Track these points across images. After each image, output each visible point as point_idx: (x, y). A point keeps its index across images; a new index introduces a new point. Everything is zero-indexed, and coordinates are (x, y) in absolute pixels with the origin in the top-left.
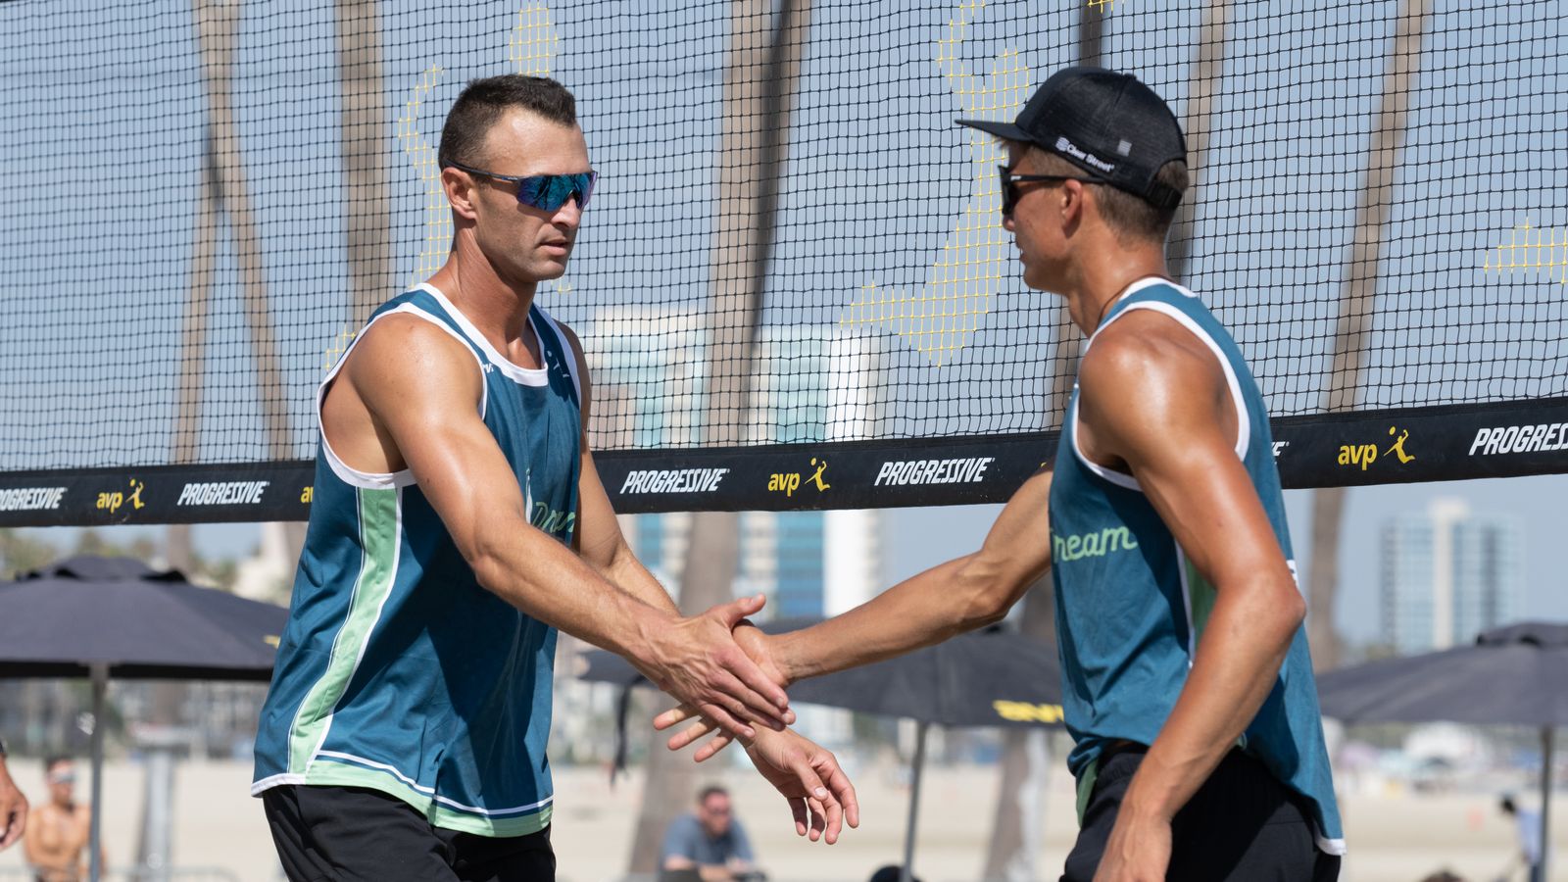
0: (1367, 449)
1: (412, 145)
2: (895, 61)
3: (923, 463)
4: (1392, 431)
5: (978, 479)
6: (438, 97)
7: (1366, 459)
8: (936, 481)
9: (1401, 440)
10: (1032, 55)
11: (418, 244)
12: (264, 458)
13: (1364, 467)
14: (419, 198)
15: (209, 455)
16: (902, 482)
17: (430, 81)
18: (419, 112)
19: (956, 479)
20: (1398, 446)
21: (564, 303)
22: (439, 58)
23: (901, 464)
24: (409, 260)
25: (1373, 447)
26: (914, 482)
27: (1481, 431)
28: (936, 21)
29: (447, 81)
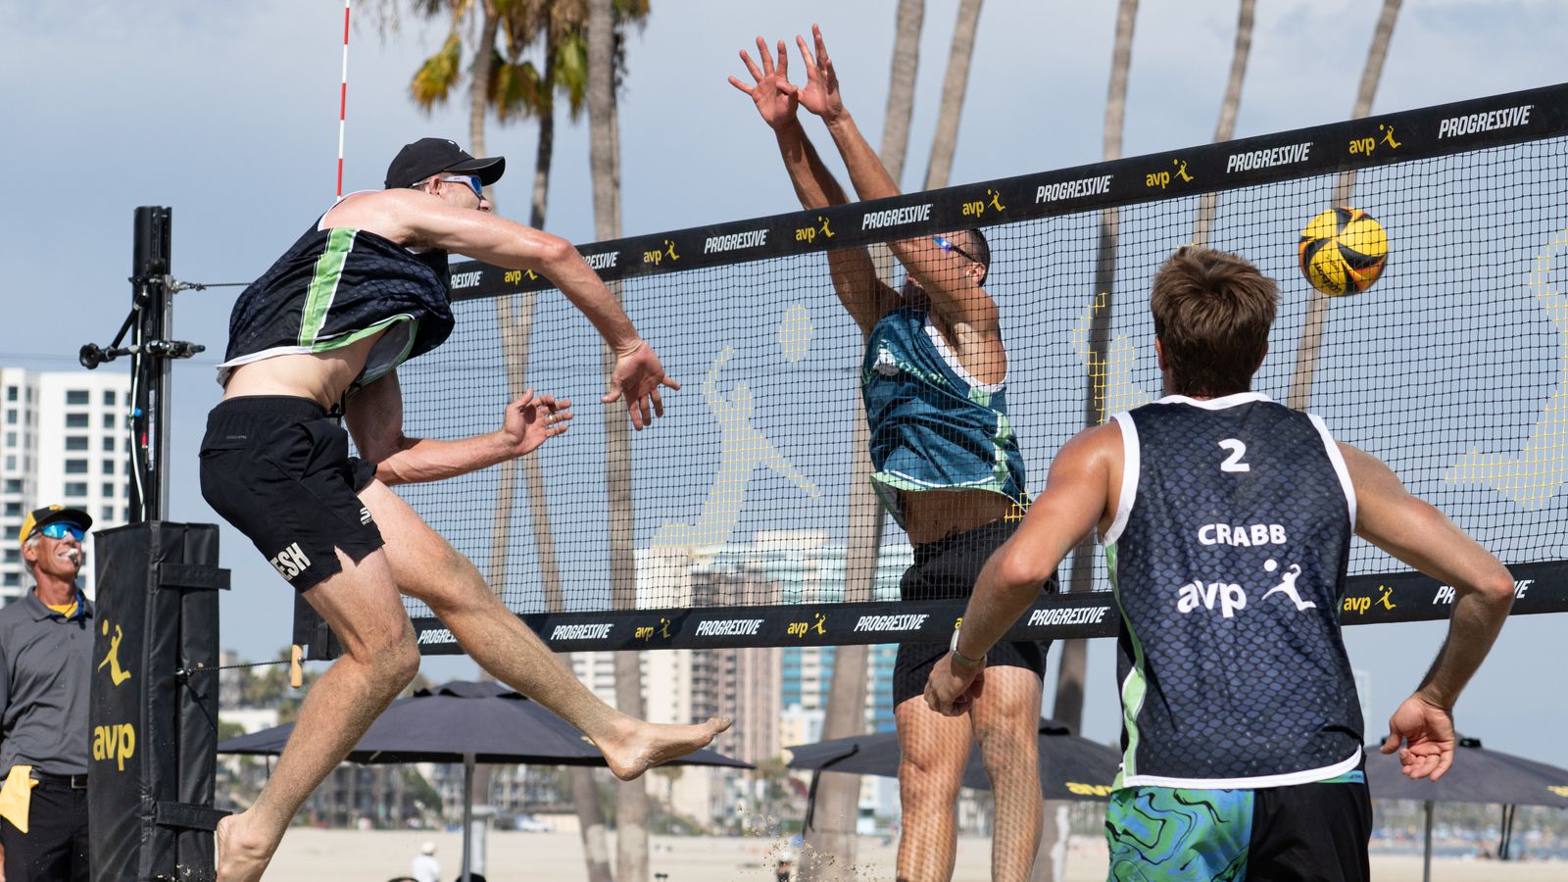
0: (1364, 600)
1: (713, 400)
2: (1043, 343)
3: (1061, 610)
4: (1381, 588)
5: (1099, 621)
6: (731, 367)
7: (1363, 607)
8: (1070, 622)
9: (1387, 594)
10: (1137, 339)
11: (716, 465)
12: (610, 608)
13: (1362, 612)
14: (717, 435)
15: (571, 606)
16: (1046, 623)
17: (725, 357)
18: (717, 377)
19: (1084, 621)
20: (1385, 598)
21: (816, 504)
22: (731, 341)
23: (1046, 611)
24: (710, 476)
25: (1368, 599)
26: (1054, 623)
27: (1442, 588)
28: (1071, 316)
29: (736, 357)
